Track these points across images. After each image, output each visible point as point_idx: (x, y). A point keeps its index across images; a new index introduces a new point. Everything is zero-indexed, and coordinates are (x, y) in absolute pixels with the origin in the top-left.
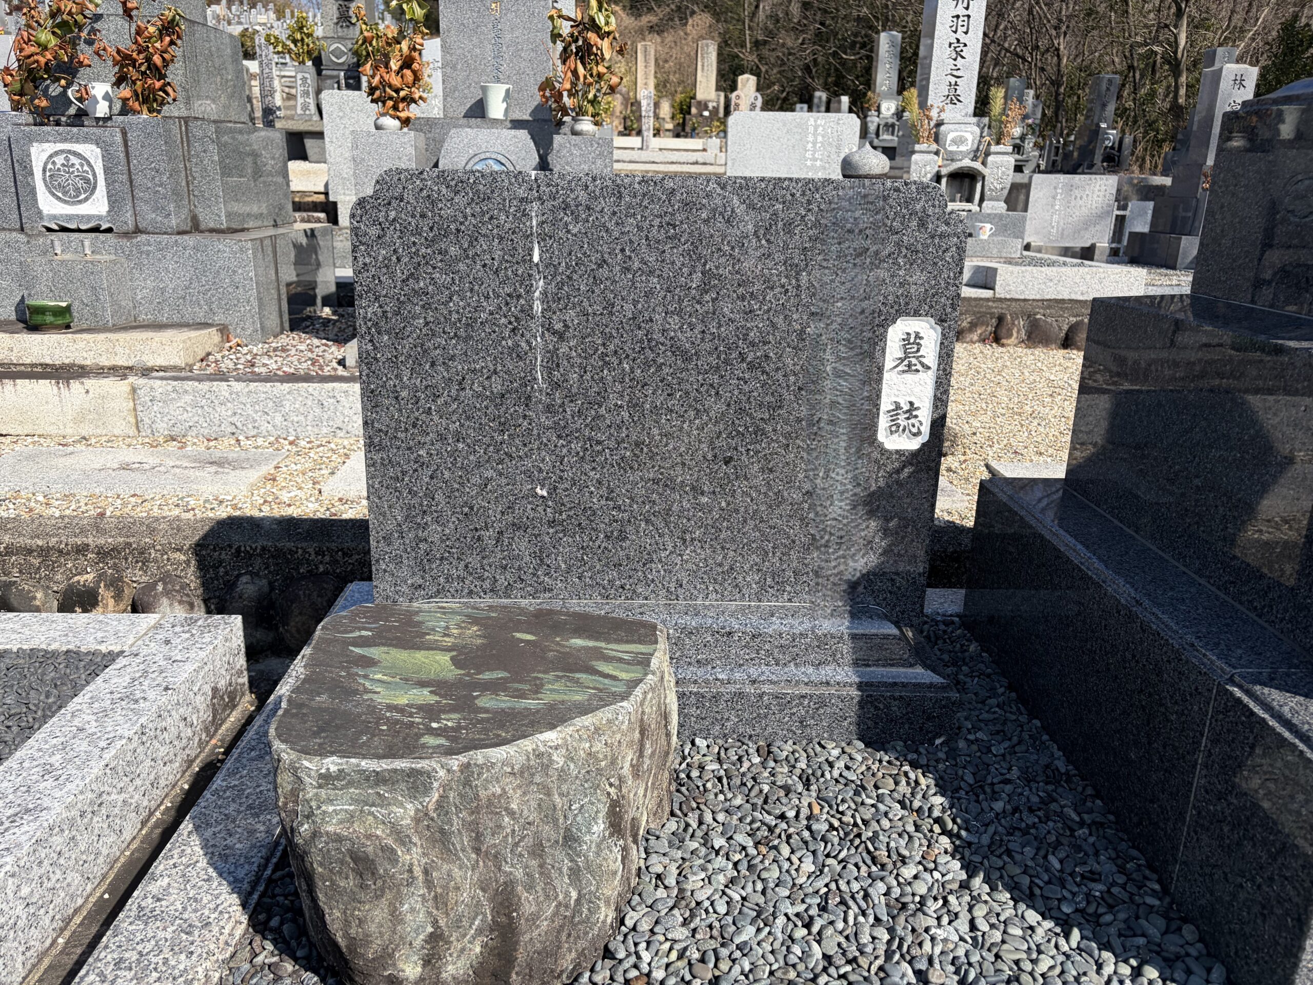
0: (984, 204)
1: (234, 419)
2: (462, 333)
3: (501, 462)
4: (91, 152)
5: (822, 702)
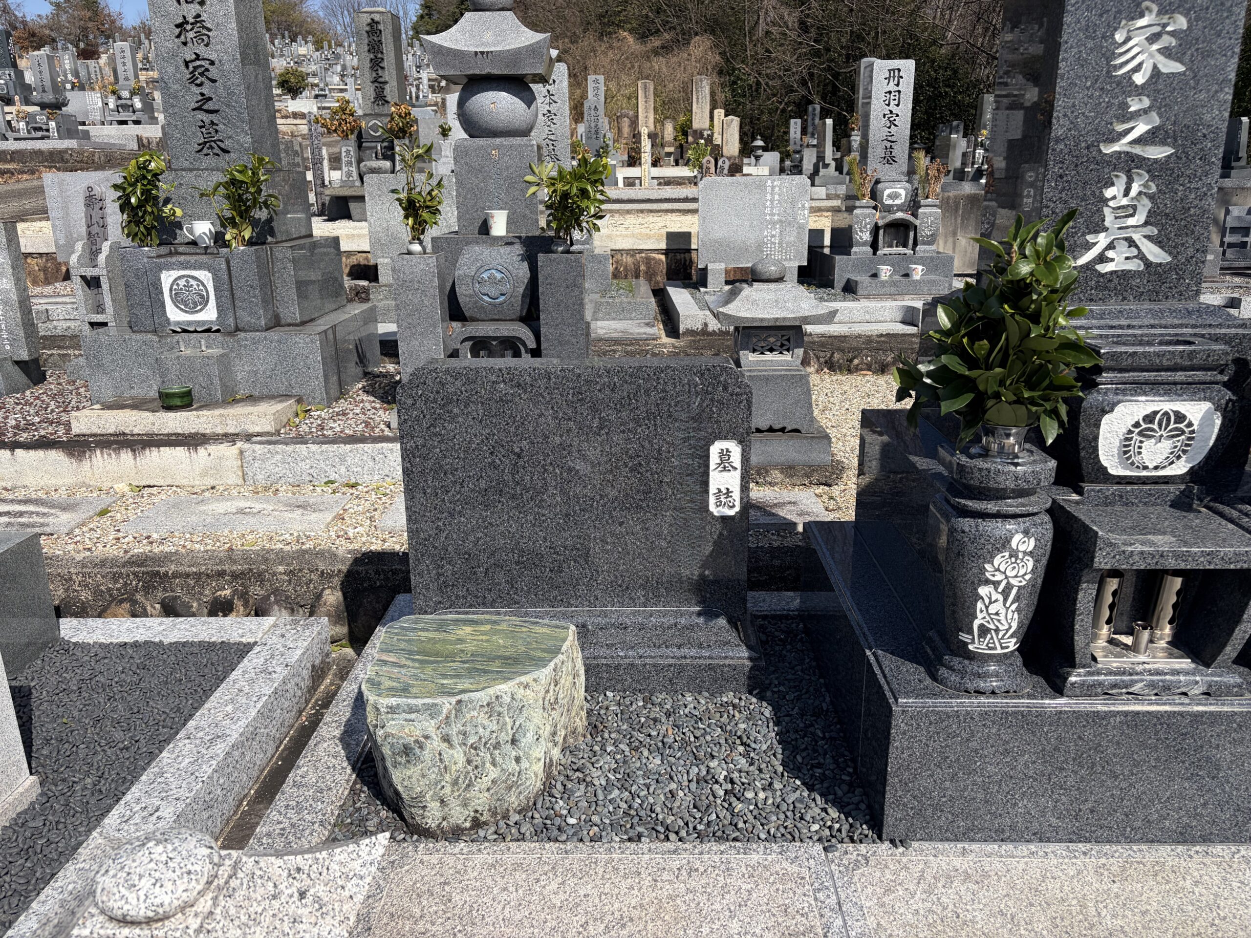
0: (918, 248)
1: (311, 471)
2: (462, 456)
3: (486, 528)
4: (205, 276)
5: (682, 669)
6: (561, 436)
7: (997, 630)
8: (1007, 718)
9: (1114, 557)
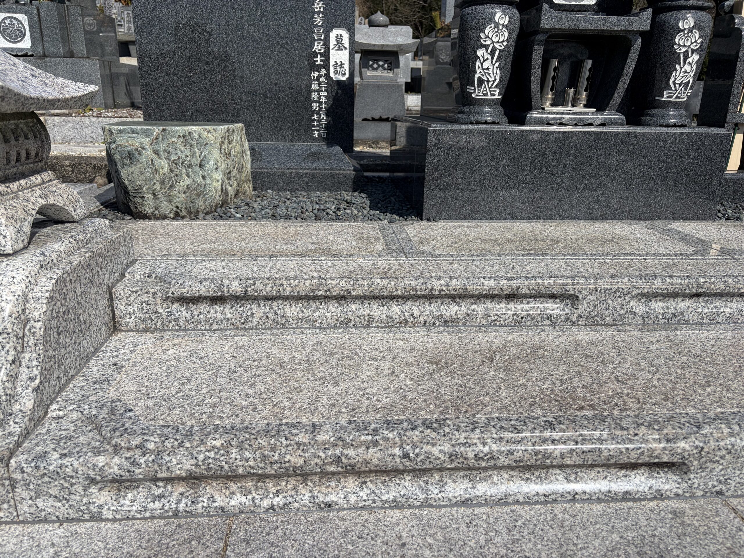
4: (22, 17)
6: (237, 21)
7: (488, 81)
8: (493, 135)
9: (552, 20)
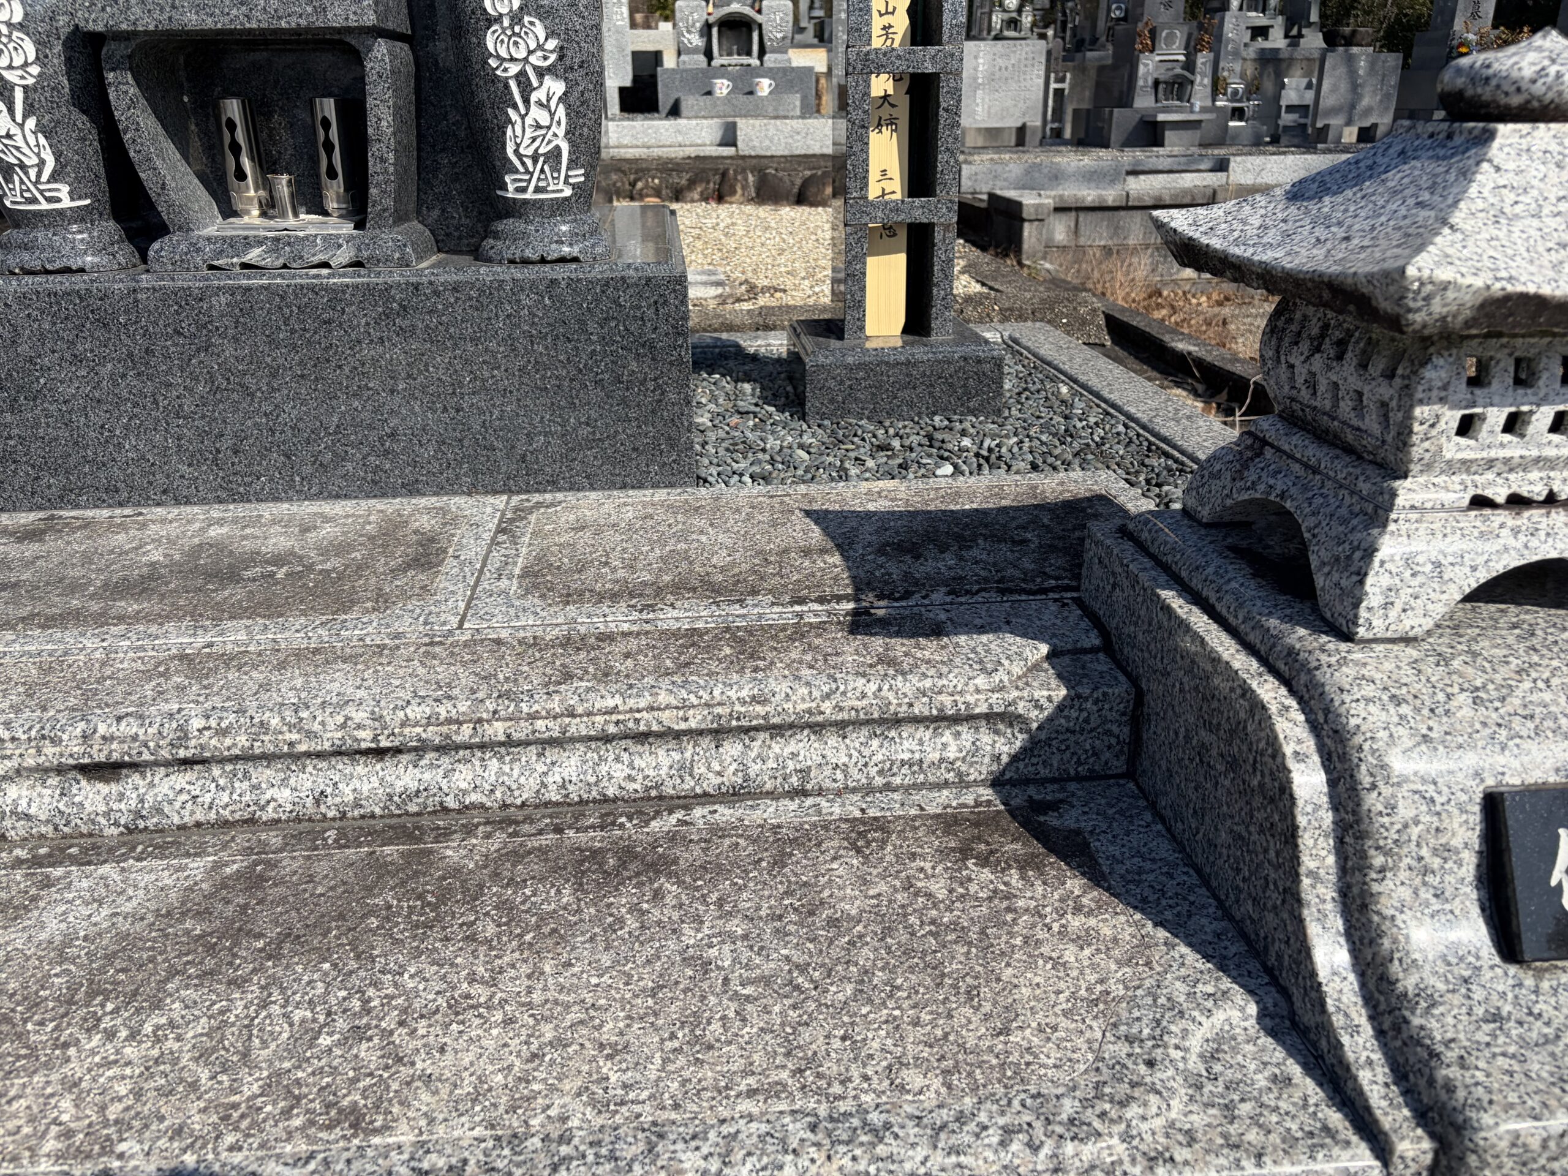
0: (767, 57)
